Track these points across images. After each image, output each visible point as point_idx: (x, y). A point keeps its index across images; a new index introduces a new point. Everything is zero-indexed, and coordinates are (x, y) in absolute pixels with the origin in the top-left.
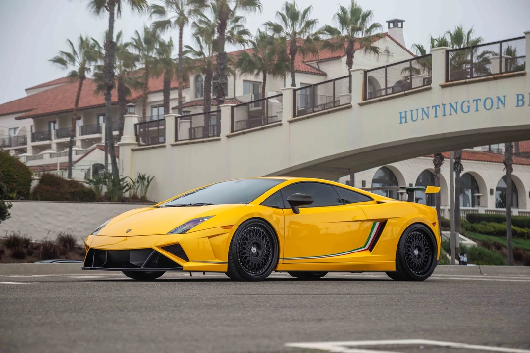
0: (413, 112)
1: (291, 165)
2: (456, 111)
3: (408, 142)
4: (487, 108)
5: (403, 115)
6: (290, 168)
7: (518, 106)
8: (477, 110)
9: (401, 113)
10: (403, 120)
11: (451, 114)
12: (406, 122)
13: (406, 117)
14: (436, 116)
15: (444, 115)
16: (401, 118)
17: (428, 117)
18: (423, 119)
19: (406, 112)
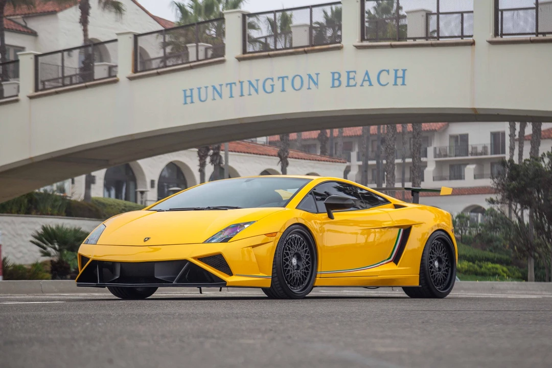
0: (201, 90)
1: (33, 155)
2: (257, 91)
3: (194, 128)
4: (296, 88)
5: (188, 93)
6: (31, 159)
7: (333, 86)
8: (283, 90)
9: (185, 91)
10: (189, 100)
11: (250, 95)
12: (192, 102)
13: (191, 96)
14: (231, 97)
15: (242, 95)
16: (186, 97)
17: (221, 96)
18: (214, 99)
19: (191, 90)
